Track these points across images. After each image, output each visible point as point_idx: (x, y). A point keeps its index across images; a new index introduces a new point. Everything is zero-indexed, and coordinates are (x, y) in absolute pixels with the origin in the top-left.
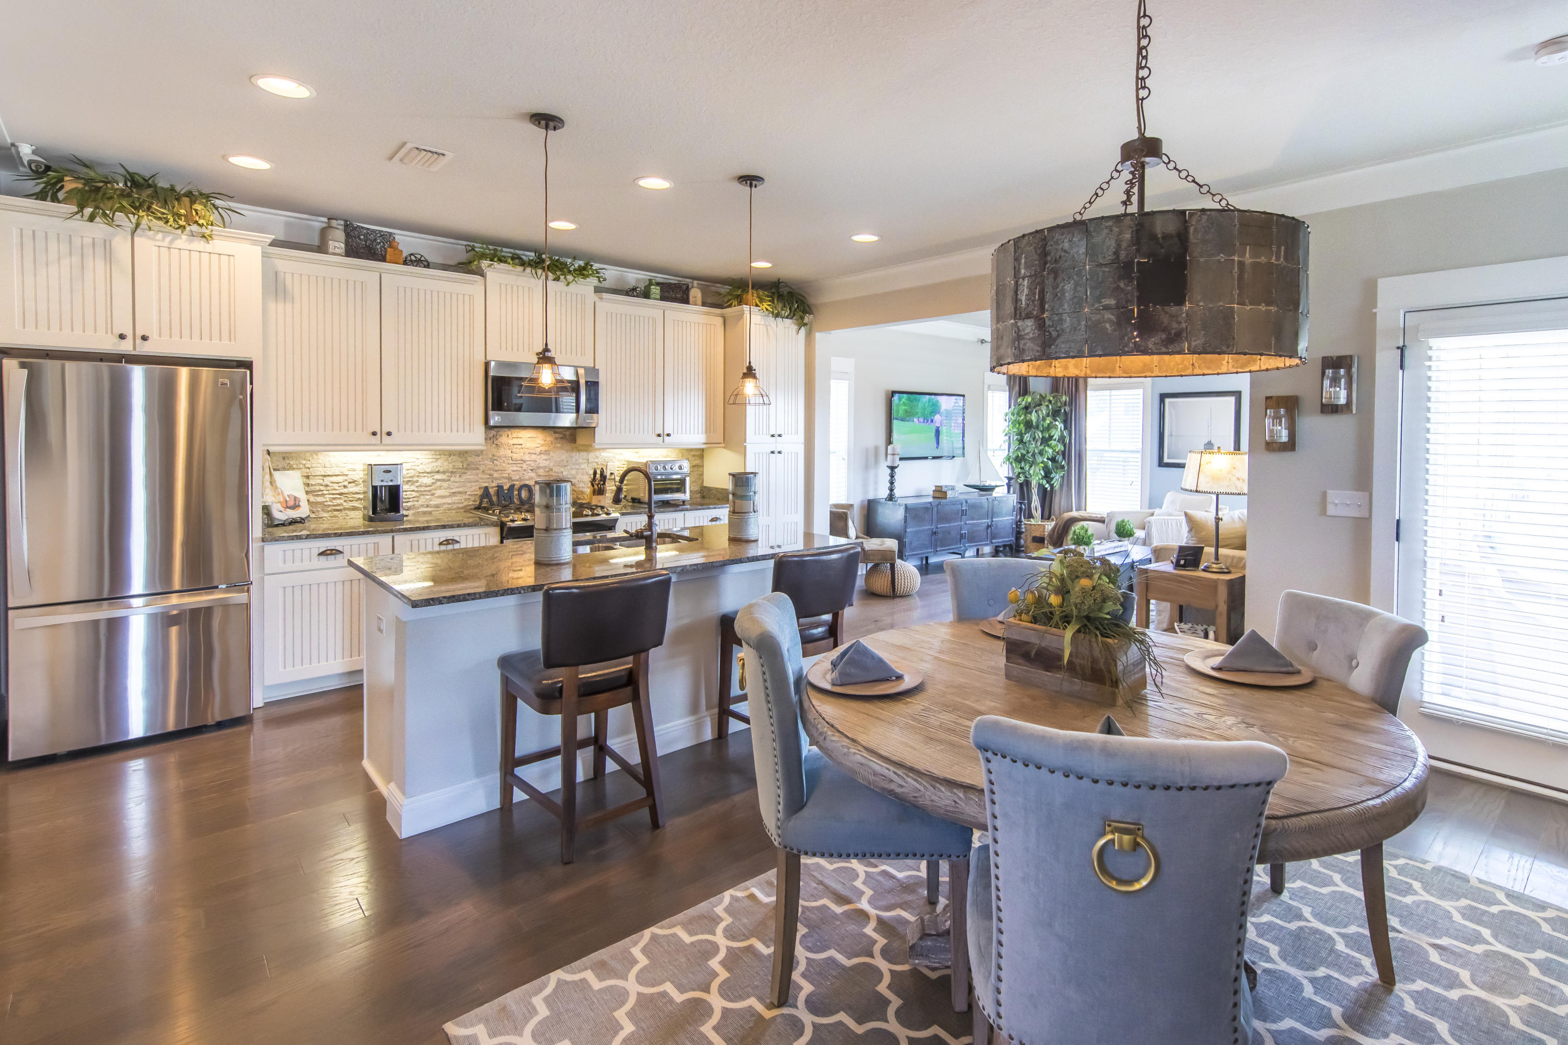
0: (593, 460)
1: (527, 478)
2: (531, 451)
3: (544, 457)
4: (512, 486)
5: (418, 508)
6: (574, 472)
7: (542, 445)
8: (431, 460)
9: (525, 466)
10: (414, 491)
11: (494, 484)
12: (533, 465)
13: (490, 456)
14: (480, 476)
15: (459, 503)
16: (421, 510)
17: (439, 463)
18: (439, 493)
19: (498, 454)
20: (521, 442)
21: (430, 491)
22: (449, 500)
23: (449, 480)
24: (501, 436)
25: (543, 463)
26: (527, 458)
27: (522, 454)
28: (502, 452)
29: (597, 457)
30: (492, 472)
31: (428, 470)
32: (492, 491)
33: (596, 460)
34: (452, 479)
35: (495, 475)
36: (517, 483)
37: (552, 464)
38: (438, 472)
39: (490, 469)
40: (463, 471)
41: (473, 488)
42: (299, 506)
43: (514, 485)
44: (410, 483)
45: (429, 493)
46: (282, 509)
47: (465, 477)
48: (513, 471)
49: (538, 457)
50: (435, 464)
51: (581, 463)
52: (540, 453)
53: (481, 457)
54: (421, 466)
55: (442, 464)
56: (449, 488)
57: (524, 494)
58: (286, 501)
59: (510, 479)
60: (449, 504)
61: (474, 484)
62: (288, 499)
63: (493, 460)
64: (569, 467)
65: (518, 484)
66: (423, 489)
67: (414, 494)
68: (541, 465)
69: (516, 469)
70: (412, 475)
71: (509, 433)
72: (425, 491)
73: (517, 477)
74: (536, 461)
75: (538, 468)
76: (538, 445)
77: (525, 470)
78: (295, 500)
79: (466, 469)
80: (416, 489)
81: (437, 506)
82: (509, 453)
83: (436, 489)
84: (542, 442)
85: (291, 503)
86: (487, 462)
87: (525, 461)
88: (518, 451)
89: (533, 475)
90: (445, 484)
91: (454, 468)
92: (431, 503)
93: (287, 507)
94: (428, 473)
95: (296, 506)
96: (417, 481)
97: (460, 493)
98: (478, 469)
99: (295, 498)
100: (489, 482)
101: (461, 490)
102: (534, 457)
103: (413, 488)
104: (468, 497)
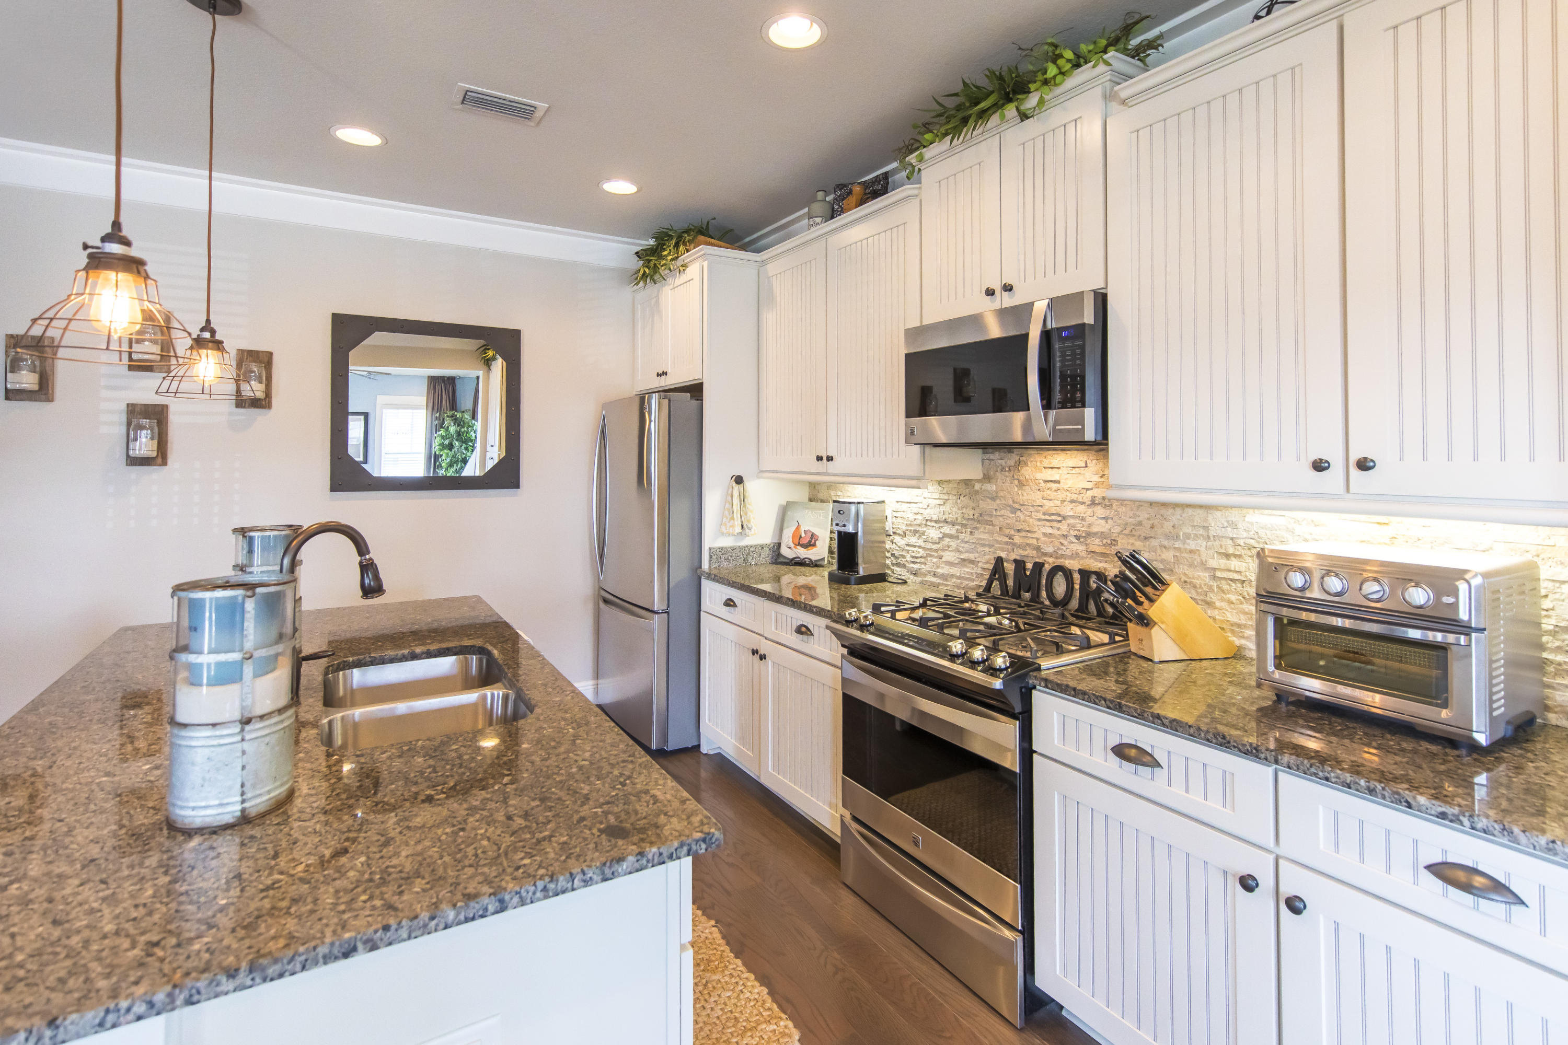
0: (1220, 532)
1: (1068, 553)
2: (1074, 497)
3: (1100, 511)
4: (1038, 566)
5: (925, 575)
6: (1168, 555)
7: (1097, 485)
8: (938, 502)
9: (1064, 527)
10: (920, 547)
11: (1013, 556)
12: (1079, 527)
13: (1011, 502)
14: (996, 537)
15: (967, 579)
16: (930, 578)
17: (947, 508)
18: (949, 556)
19: (1021, 499)
20: (1056, 478)
21: (936, 551)
22: (956, 571)
23: (957, 537)
24: (1026, 464)
25: (1100, 526)
26: (1067, 510)
27: (1058, 503)
28: (1029, 495)
29: (1233, 525)
30: (1012, 532)
31: (935, 518)
32: (1010, 568)
33: (1230, 533)
34: (962, 536)
35: (1017, 539)
36: (1050, 560)
37: (1117, 530)
38: (946, 521)
39: (1009, 526)
40: (975, 524)
41: (987, 557)
42: (814, 545)
43: (1042, 565)
44: (917, 535)
45: (936, 554)
46: (792, 545)
47: (977, 535)
48: (1045, 534)
49: (1089, 511)
50: (942, 509)
51: (1187, 536)
52: (1093, 503)
53: (998, 501)
54: (928, 511)
55: (952, 510)
56: (957, 550)
57: (1060, 588)
58: (801, 537)
59: (1038, 549)
60: (959, 578)
61: (987, 549)
62: (803, 535)
63: (1014, 511)
64: (1154, 543)
65: (1050, 563)
66: (929, 546)
67: (922, 552)
68: (1095, 529)
69: (1050, 531)
70: (918, 522)
71: (1038, 458)
72: (931, 549)
73: (1050, 550)
74: (1083, 519)
75: (1089, 534)
76: (1089, 485)
77: (1065, 536)
78: (812, 538)
79: (979, 522)
80: (923, 544)
81: (944, 577)
82: (1036, 497)
83: (943, 550)
84: (1096, 478)
85: (805, 541)
86: (1008, 513)
87: (1064, 518)
88: (1052, 494)
89: (1079, 548)
90: (954, 543)
91: (963, 517)
92: (939, 570)
93: (799, 544)
94: (936, 522)
95: (810, 544)
96: (923, 534)
97: (972, 562)
98: (991, 523)
99: (813, 535)
100: (1008, 551)
101: (972, 556)
102: (1081, 508)
103: (921, 543)
104: (980, 571)
